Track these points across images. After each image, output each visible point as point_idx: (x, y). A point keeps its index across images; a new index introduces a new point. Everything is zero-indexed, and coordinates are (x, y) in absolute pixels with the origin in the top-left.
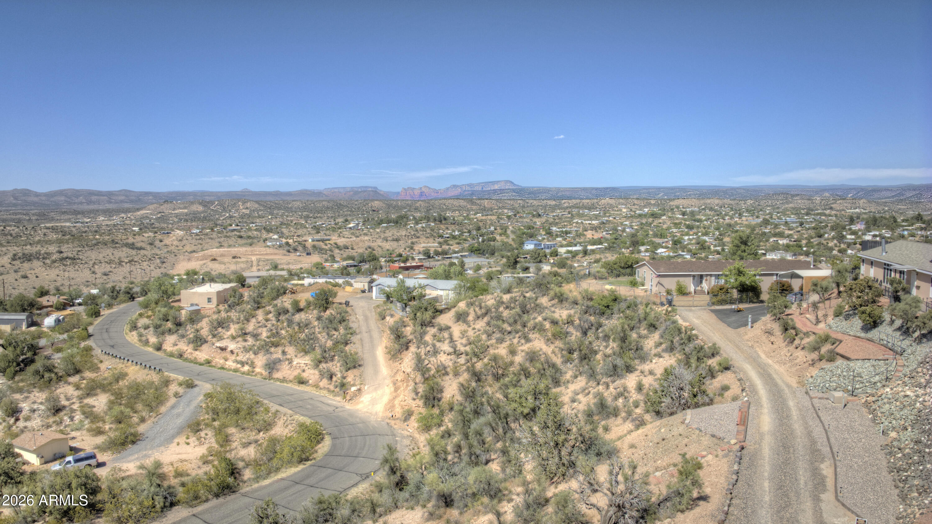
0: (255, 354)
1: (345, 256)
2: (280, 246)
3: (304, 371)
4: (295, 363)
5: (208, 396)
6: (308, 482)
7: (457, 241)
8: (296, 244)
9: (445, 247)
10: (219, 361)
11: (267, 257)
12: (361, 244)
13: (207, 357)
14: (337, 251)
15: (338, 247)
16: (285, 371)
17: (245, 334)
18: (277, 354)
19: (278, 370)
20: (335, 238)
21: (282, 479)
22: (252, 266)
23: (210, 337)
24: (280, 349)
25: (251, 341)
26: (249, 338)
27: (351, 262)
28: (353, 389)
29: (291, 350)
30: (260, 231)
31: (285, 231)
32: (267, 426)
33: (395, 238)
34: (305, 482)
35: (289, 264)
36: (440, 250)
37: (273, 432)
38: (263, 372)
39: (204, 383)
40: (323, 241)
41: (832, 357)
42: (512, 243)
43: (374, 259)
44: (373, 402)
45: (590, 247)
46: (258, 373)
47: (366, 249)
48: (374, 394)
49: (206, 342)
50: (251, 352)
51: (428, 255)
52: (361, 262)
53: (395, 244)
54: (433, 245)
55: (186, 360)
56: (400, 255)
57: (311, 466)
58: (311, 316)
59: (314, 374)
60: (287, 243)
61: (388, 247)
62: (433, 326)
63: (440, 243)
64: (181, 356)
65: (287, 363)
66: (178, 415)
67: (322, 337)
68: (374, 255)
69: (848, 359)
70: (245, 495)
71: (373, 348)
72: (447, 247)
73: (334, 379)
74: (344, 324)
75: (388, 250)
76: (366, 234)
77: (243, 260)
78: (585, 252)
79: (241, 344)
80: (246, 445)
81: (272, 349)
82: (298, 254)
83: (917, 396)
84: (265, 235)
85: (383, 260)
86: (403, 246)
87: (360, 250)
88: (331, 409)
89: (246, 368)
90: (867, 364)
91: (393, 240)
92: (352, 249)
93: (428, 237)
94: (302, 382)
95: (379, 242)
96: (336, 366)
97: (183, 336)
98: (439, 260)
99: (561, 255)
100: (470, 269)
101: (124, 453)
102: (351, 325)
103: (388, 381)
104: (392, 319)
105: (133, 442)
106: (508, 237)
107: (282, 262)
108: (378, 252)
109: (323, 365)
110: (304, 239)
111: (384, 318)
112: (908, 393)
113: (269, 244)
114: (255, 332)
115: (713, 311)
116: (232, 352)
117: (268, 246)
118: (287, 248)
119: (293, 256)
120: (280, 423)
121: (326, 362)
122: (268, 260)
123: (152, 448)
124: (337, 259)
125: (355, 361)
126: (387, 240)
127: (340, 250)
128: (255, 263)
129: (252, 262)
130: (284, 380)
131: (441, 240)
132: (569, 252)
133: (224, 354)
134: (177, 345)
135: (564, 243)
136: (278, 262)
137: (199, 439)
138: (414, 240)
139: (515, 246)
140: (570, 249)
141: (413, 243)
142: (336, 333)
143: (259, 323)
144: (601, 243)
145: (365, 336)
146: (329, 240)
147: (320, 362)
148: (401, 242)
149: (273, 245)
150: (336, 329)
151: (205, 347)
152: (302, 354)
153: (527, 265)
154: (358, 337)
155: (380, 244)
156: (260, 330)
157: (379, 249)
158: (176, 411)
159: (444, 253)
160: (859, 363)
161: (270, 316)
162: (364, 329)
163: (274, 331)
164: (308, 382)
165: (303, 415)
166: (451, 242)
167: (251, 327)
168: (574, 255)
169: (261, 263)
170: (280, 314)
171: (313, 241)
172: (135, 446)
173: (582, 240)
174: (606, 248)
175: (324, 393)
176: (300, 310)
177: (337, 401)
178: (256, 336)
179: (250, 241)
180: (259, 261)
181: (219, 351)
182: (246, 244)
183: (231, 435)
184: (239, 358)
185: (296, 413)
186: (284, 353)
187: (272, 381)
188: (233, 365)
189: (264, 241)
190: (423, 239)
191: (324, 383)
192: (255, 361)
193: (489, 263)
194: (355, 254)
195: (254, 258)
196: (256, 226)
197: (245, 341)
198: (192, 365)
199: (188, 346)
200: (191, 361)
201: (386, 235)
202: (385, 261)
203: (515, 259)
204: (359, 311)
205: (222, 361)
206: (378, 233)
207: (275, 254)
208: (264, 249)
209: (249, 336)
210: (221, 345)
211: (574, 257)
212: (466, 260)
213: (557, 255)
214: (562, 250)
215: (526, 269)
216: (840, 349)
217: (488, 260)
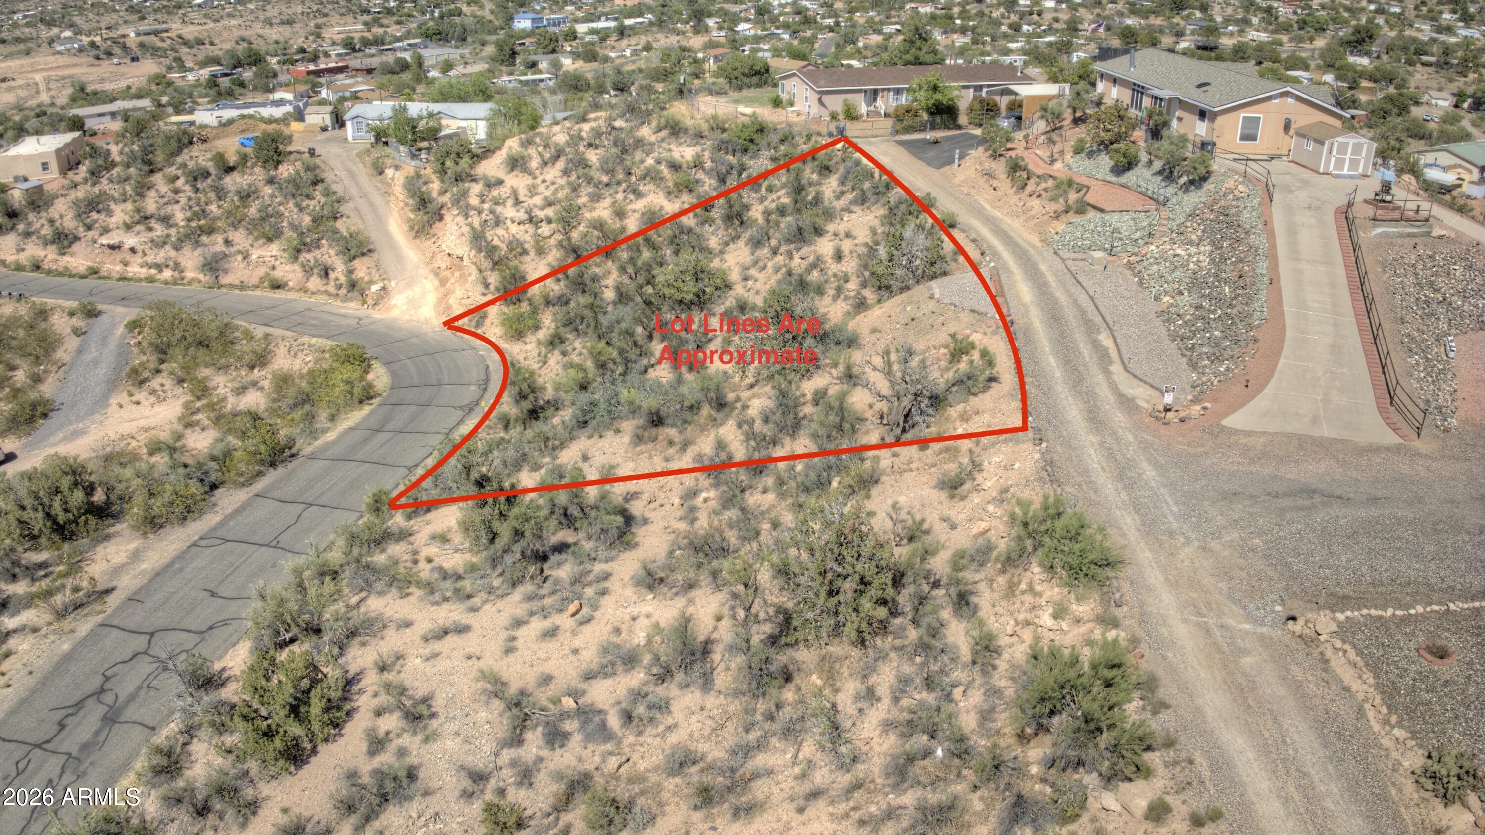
0: (177, 249)
1: (200, 58)
2: (81, 50)
3: (274, 268)
4: (254, 257)
5: (135, 325)
6: (391, 426)
7: (396, 18)
8: (109, 43)
9: (378, 31)
10: (112, 266)
11: (61, 73)
12: (225, 34)
13: (90, 264)
14: (184, 50)
15: (186, 43)
16: (237, 272)
17: (146, 218)
18: (216, 244)
19: (226, 271)
20: (176, 27)
21: (351, 429)
22: (38, 92)
23: (81, 229)
24: (219, 238)
25: (159, 230)
26: (153, 223)
27: (216, 68)
28: (374, 288)
29: (239, 237)
30: (35, 26)
31: (78, 20)
32: (261, 360)
33: (285, 18)
34: (387, 428)
35: (103, 80)
36: (368, 35)
37: (275, 366)
38: (201, 276)
39: (112, 307)
40: (156, 33)
41: (1082, 208)
42: (491, 17)
43: (256, 59)
44: (413, 304)
45: (628, 22)
46: (193, 279)
47: (237, 43)
48: (410, 293)
49: (77, 238)
50: (167, 247)
51: (350, 46)
52: (235, 67)
53: (286, 30)
54: (356, 28)
55: (49, 272)
56: (303, 51)
57: (380, 405)
58: (255, 176)
59: (293, 271)
60: (93, 44)
61: (275, 37)
62: (474, 180)
63: (366, 24)
64: (37, 267)
65: (239, 258)
66: (96, 362)
67: (289, 210)
68: (257, 54)
69: (1102, 211)
70: (312, 457)
71: (381, 222)
72: (380, 31)
73: (332, 275)
74: (320, 187)
75: (277, 42)
76: (230, 16)
77: (19, 82)
78: (622, 32)
79: (146, 236)
80: (241, 390)
81: (205, 239)
82: (116, 61)
83: (1189, 255)
84: (45, 33)
85: (274, 60)
86: (303, 33)
87: (225, 45)
88: (354, 322)
89: (167, 274)
90: (1126, 217)
91: (283, 23)
92: (212, 44)
93: (343, 15)
94: (277, 286)
95: (258, 28)
96: (328, 254)
97: (27, 234)
98: (373, 56)
99: (582, 38)
100: (433, 67)
101: (37, 434)
102: (334, 187)
103: (423, 271)
104: (397, 174)
105: (45, 416)
106: (482, 7)
107: (91, 78)
108: (260, 46)
109: (305, 256)
110: (120, 32)
111: (381, 173)
112: (1179, 252)
113: (60, 48)
114: (162, 213)
115: (902, 143)
116: (133, 250)
117: (59, 53)
118: (94, 52)
119: (106, 67)
120: (281, 351)
121: (309, 251)
122: (64, 78)
123: (79, 419)
124: (189, 64)
125: (361, 245)
126: (271, 24)
127: (190, 47)
128: (42, 86)
129: (36, 84)
130: (242, 286)
131: (366, 18)
132: (592, 32)
133: (118, 256)
134: (23, 250)
135: (580, 14)
136: (84, 79)
137: (153, 392)
138: (320, 21)
139: (497, 23)
140: (594, 25)
141: (318, 26)
142: (312, 203)
143: (163, 197)
144: (641, 14)
145: (361, 203)
146: (167, 31)
147: (299, 251)
148: (297, 26)
149: (68, 50)
150: (309, 197)
151: (76, 247)
152: (261, 241)
153: (533, 58)
154: (351, 205)
155: (261, 32)
156: (169, 209)
157: (261, 41)
158: (88, 357)
159: (378, 41)
160: (1116, 216)
161: (180, 183)
162: (354, 192)
163: (196, 209)
164: (286, 284)
165: (314, 336)
166: (385, 22)
167: (151, 204)
168: (604, 35)
169: (53, 85)
170: (195, 179)
171: (138, 34)
172: (47, 422)
173: (607, 10)
174: (651, 23)
175: (322, 299)
176: (230, 170)
177: (353, 308)
178: (166, 220)
179: (21, 46)
180: (48, 81)
181: (108, 251)
182: (20, 53)
183: (206, 379)
184: (150, 259)
185: (302, 334)
186: (227, 242)
187: (224, 290)
188: (143, 272)
189: (50, 44)
190: (335, 18)
191: (315, 282)
192: (180, 260)
193: (462, 57)
194: (220, 53)
195: (38, 77)
196: (25, 17)
197: (150, 229)
198: (66, 279)
199: (45, 249)
200: (60, 274)
201: (268, 14)
202: (279, 62)
203: (512, 49)
204: (335, 164)
205: (119, 268)
206: (252, 12)
207: (74, 65)
208: (53, 58)
209: (153, 221)
210: (112, 242)
211: (603, 39)
212: (423, 52)
213: (575, 38)
214: (581, 28)
215: (533, 65)
216: (1090, 198)
217: (460, 51)
